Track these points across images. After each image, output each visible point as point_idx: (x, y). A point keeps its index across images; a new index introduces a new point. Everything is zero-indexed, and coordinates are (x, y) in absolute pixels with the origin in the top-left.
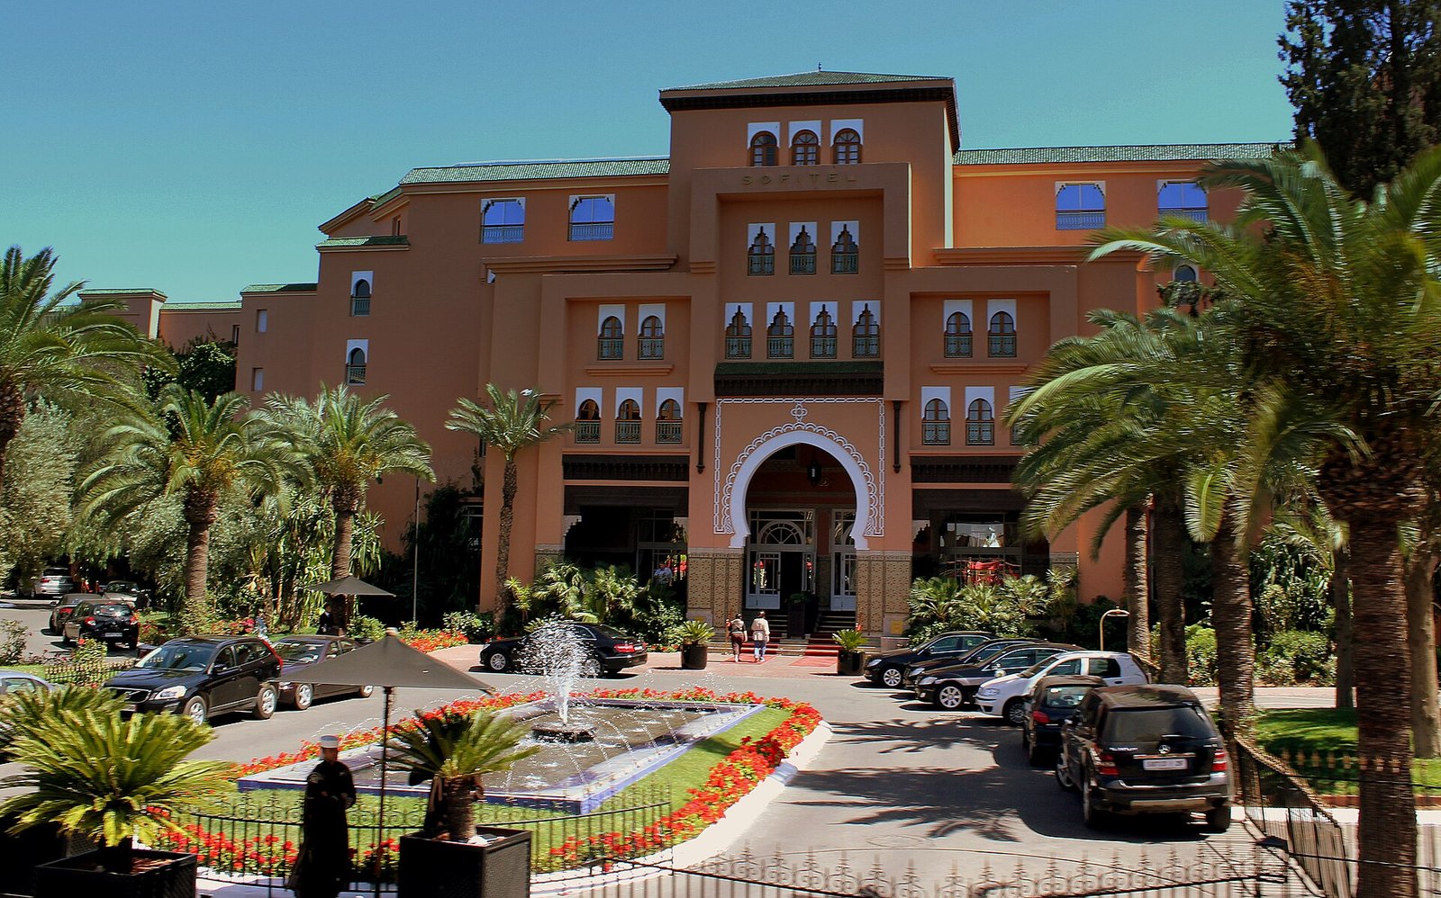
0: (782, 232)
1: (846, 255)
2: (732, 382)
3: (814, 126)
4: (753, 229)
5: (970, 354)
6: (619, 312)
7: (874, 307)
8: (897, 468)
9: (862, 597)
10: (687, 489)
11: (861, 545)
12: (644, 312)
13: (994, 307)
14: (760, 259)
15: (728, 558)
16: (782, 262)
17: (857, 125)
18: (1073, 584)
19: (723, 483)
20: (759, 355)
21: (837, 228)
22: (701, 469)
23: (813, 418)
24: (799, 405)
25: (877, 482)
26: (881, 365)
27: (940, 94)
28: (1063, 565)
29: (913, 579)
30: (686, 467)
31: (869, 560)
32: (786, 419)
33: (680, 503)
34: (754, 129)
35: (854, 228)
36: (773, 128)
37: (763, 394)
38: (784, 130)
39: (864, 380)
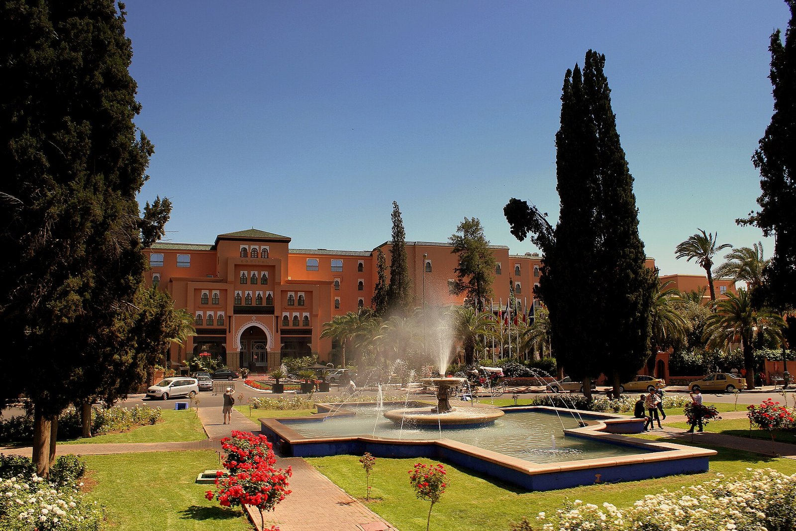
0: (249, 274)
1: (264, 280)
2: (238, 310)
3: (257, 247)
4: (242, 272)
5: (294, 305)
6: (207, 292)
7: (271, 293)
8: (277, 332)
9: (269, 362)
10: (226, 337)
11: (269, 350)
12: (214, 292)
13: (299, 294)
14: (244, 281)
15: (236, 354)
16: (249, 281)
17: (267, 248)
18: (318, 358)
19: (235, 335)
20: (243, 304)
21: (262, 273)
22: (230, 332)
23: (257, 320)
24: (254, 316)
25: (272, 335)
26: (274, 307)
27: (287, 241)
28: (316, 354)
29: (281, 359)
30: (226, 331)
31: (271, 353)
32: (250, 320)
33: (224, 340)
34: (242, 246)
35: (266, 273)
36: (247, 247)
37: (242, 314)
38: (249, 248)
39: (270, 311)
